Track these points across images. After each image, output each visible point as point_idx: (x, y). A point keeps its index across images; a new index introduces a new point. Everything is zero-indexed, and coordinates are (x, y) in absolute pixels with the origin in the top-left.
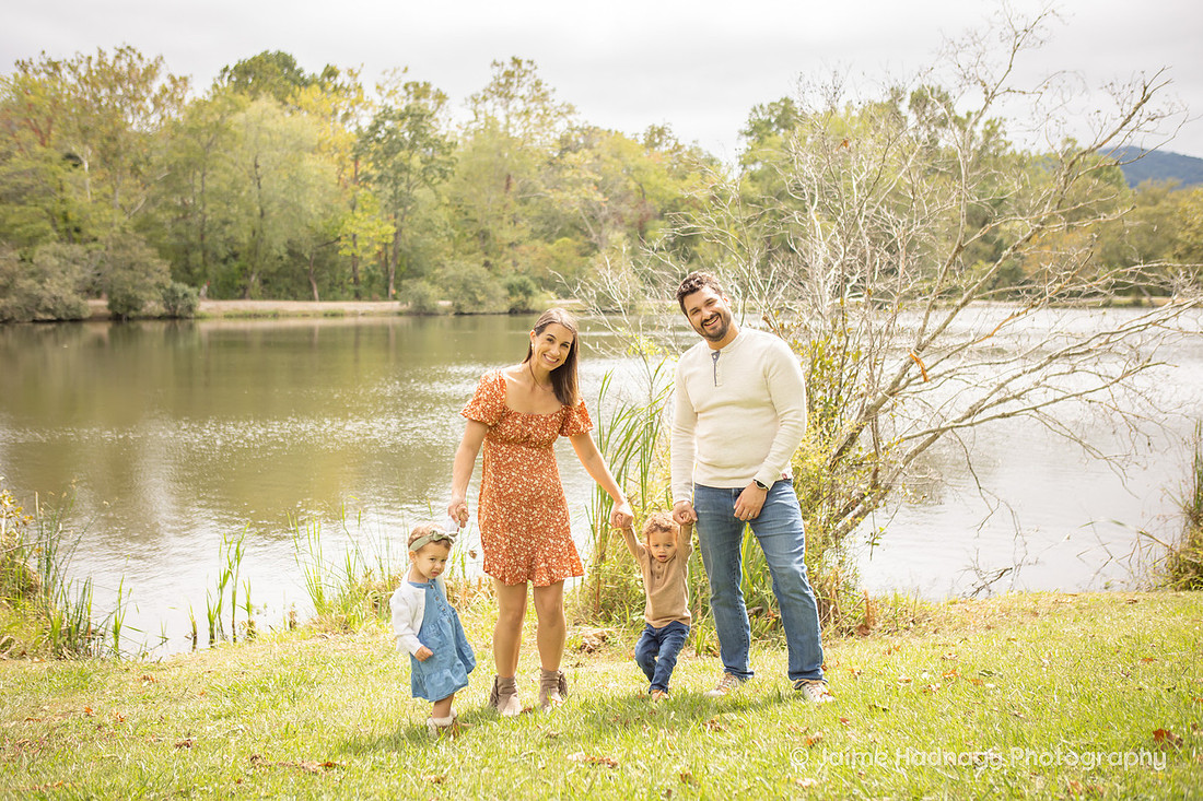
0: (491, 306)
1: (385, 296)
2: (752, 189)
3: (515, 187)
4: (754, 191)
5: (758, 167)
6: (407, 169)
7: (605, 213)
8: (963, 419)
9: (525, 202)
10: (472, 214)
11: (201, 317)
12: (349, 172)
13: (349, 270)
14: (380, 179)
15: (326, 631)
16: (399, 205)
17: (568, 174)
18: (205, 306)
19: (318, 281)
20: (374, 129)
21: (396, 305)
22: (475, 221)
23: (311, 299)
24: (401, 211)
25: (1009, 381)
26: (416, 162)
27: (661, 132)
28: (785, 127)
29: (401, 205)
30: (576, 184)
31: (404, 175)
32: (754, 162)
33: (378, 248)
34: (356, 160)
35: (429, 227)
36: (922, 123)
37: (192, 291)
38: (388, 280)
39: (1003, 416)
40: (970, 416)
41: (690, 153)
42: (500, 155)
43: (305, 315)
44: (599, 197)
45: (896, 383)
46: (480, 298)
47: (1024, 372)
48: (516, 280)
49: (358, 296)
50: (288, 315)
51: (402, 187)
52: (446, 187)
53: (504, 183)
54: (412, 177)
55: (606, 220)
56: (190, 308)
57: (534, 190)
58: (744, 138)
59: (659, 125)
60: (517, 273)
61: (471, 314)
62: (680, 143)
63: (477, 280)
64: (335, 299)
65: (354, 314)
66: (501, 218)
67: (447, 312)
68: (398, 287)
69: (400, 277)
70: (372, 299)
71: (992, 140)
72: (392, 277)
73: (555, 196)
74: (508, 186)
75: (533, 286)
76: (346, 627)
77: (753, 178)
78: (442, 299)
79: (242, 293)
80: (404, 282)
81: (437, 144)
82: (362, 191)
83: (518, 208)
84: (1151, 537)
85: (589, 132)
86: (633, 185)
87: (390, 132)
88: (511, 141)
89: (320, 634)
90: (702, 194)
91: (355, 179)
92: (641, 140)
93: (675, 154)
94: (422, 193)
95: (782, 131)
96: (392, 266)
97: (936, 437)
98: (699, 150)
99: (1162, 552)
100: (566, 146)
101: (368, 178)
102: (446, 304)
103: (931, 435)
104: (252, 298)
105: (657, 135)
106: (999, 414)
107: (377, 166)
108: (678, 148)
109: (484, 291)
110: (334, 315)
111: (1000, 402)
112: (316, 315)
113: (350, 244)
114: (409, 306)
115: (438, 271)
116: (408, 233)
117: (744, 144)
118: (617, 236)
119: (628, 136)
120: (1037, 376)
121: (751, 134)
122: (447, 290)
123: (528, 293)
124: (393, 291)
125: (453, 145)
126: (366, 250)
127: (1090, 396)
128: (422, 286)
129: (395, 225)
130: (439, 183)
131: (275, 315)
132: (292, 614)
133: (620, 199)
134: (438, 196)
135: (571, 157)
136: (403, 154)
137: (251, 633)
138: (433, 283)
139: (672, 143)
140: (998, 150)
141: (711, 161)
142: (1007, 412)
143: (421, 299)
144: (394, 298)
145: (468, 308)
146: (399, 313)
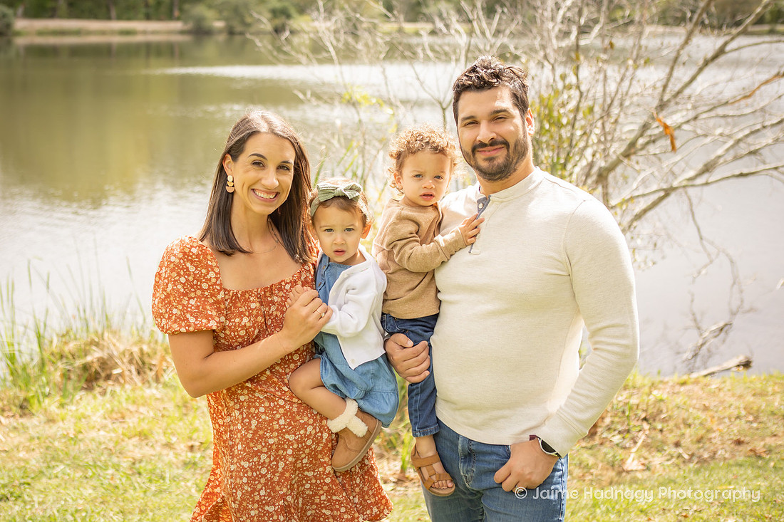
1: (170, 17)
8: (697, 176)
11: (18, 34)
18: (20, 24)
19: (115, 5)
21: (178, 25)
23: (109, 18)
37: (9, 11)
38: (172, 4)
39: (742, 175)
40: (702, 174)
43: (103, 33)
46: (248, 21)
47: (764, 127)
48: (279, 5)
49: (148, 17)
50: (89, 33)
56: (8, 26)
61: (240, 33)
64: (129, 19)
65: (144, 32)
67: (220, 31)
68: (181, 10)
70: (159, 19)
72: (177, 3)
75: (293, 11)
78: (219, 19)
79: (52, 14)
80: (186, 6)
97: (666, 196)
102: (219, 24)
103: (662, 194)
104: (61, 17)
106: (737, 173)
110: (128, 33)
111: (736, 159)
112: (113, 33)
114: (190, 26)
122: (220, 12)
123: (289, 16)
124: (176, 13)
128: (201, 9)
131: (78, 33)
138: (209, 7)
143: (199, 21)
144: (178, 19)
145: (239, 28)
146: (182, 32)
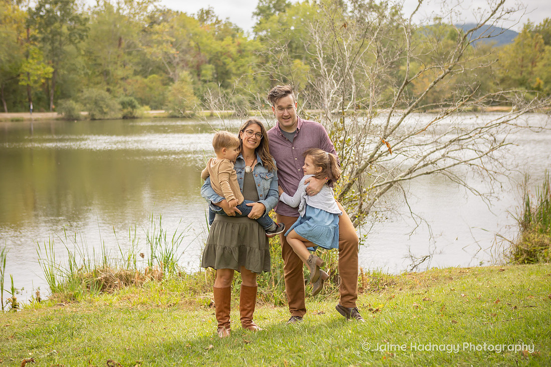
0: (112, 114)
1: (48, 109)
2: (261, 46)
3: (124, 44)
4: (262, 47)
5: (264, 33)
6: (60, 34)
7: (177, 60)
8: (406, 175)
9: (130, 54)
10: (99, 61)
12: (24, 35)
13: (25, 94)
14: (44, 40)
15: (62, 302)
16: (55, 56)
17: (155, 37)
19: (6, 100)
20: (39, 9)
21: (54, 115)
22: (100, 65)
23: (3, 111)
24: (56, 59)
25: (429, 154)
26: (64, 29)
27: (208, 12)
28: (279, 10)
29: (56, 55)
30: (159, 43)
31: (58, 37)
32: (261, 30)
33: (43, 81)
34: (28, 28)
35: (73, 69)
36: (355, 8)
38: (49, 99)
39: (427, 173)
40: (408, 174)
41: (225, 25)
42: (115, 26)
44: (173, 51)
45: (372, 156)
46: (105, 110)
47: (437, 149)
48: (127, 99)
51: (57, 44)
52: (83, 45)
53: (117, 42)
54: (63, 39)
55: (178, 64)
57: (135, 47)
58: (255, 17)
59: (206, 8)
60: (126, 95)
61: (100, 119)
62: (219, 19)
63: (103, 99)
64: (17, 111)
65: (30, 120)
66: (116, 63)
67: (86, 118)
68: (55, 104)
69: (57, 98)
70: (39, 111)
71: (396, 18)
72: (52, 98)
73: (146, 50)
74: (120, 44)
75: (136, 103)
76: (73, 298)
77: (262, 40)
78: (83, 111)
80: (59, 101)
81: (77, 19)
82: (32, 47)
83: (126, 58)
84: (502, 237)
85: (166, 13)
86: (193, 44)
87: (48, 11)
88: (122, 17)
89: (59, 303)
90: (233, 50)
91: (28, 40)
92: (196, 17)
93: (217, 26)
94: (69, 48)
95: (277, 12)
96: (52, 92)
97: (391, 185)
98: (230, 24)
99: (507, 245)
100: (153, 20)
101: (35, 39)
102: (85, 113)
103: (389, 184)
105: (205, 15)
106: (425, 172)
107: (40, 32)
108: (218, 22)
109: (107, 106)
110: (17, 120)
111: (424, 166)
112: (6, 120)
113: (26, 78)
114: (63, 115)
115: (80, 94)
116: (61, 72)
117: (256, 20)
118: (185, 74)
119: (189, 15)
120: (443, 151)
121: (258, 15)
122: (85, 105)
123: (134, 107)
124: (53, 106)
125: (87, 20)
126: (35, 82)
127: (471, 162)
128: (71, 103)
129: (53, 67)
130: (79, 42)
132: (38, 294)
133: (185, 52)
134: (78, 49)
135: (156, 27)
136: (57, 24)
137: (14, 306)
138: (77, 101)
139: (214, 19)
140: (399, 24)
141: (237, 30)
142: (429, 171)
143: (70, 111)
144: (54, 110)
145: (98, 116)
146: (57, 119)
